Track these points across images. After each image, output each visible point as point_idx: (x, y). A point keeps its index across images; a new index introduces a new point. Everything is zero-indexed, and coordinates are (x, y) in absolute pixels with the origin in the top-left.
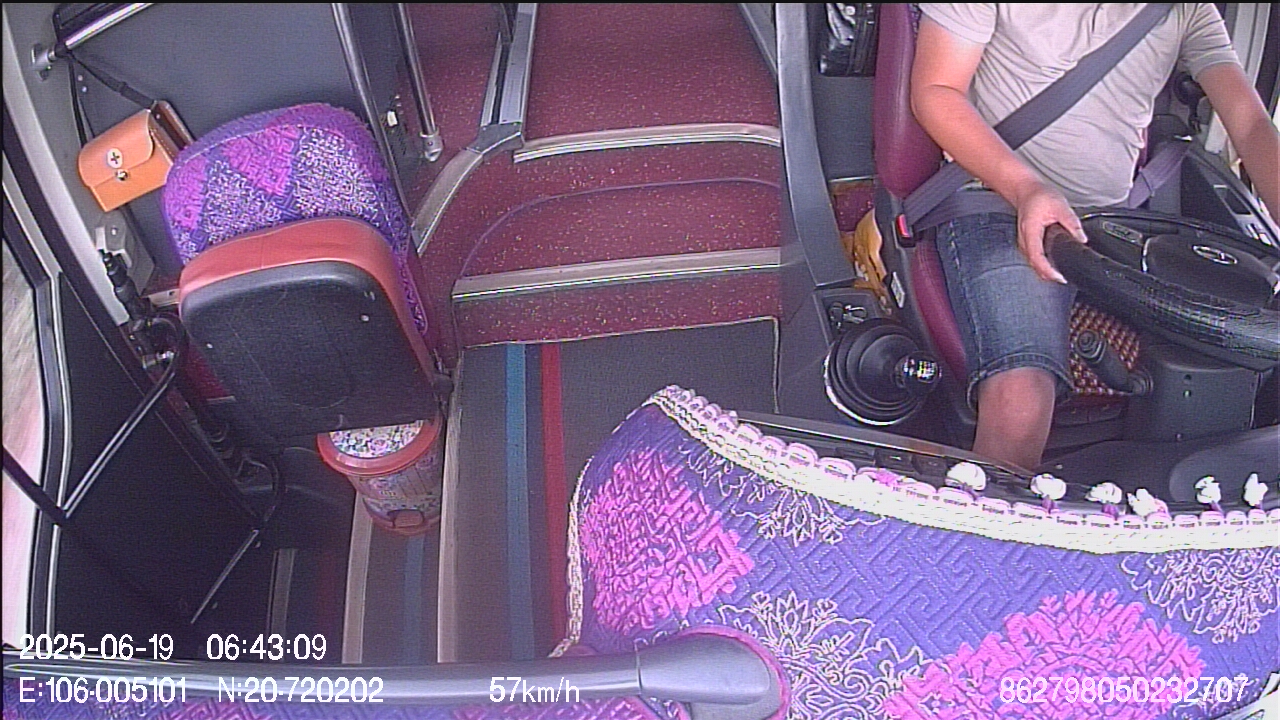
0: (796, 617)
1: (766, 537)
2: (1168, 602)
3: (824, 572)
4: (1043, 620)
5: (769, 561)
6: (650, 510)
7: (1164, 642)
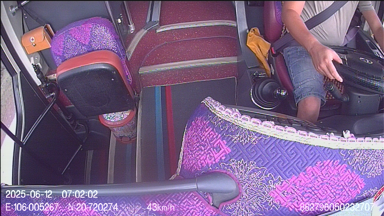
0: (244, 166)
1: (235, 142)
2: (354, 165)
3: (252, 153)
4: (317, 168)
5: (235, 150)
6: (200, 135)
7: (353, 176)
